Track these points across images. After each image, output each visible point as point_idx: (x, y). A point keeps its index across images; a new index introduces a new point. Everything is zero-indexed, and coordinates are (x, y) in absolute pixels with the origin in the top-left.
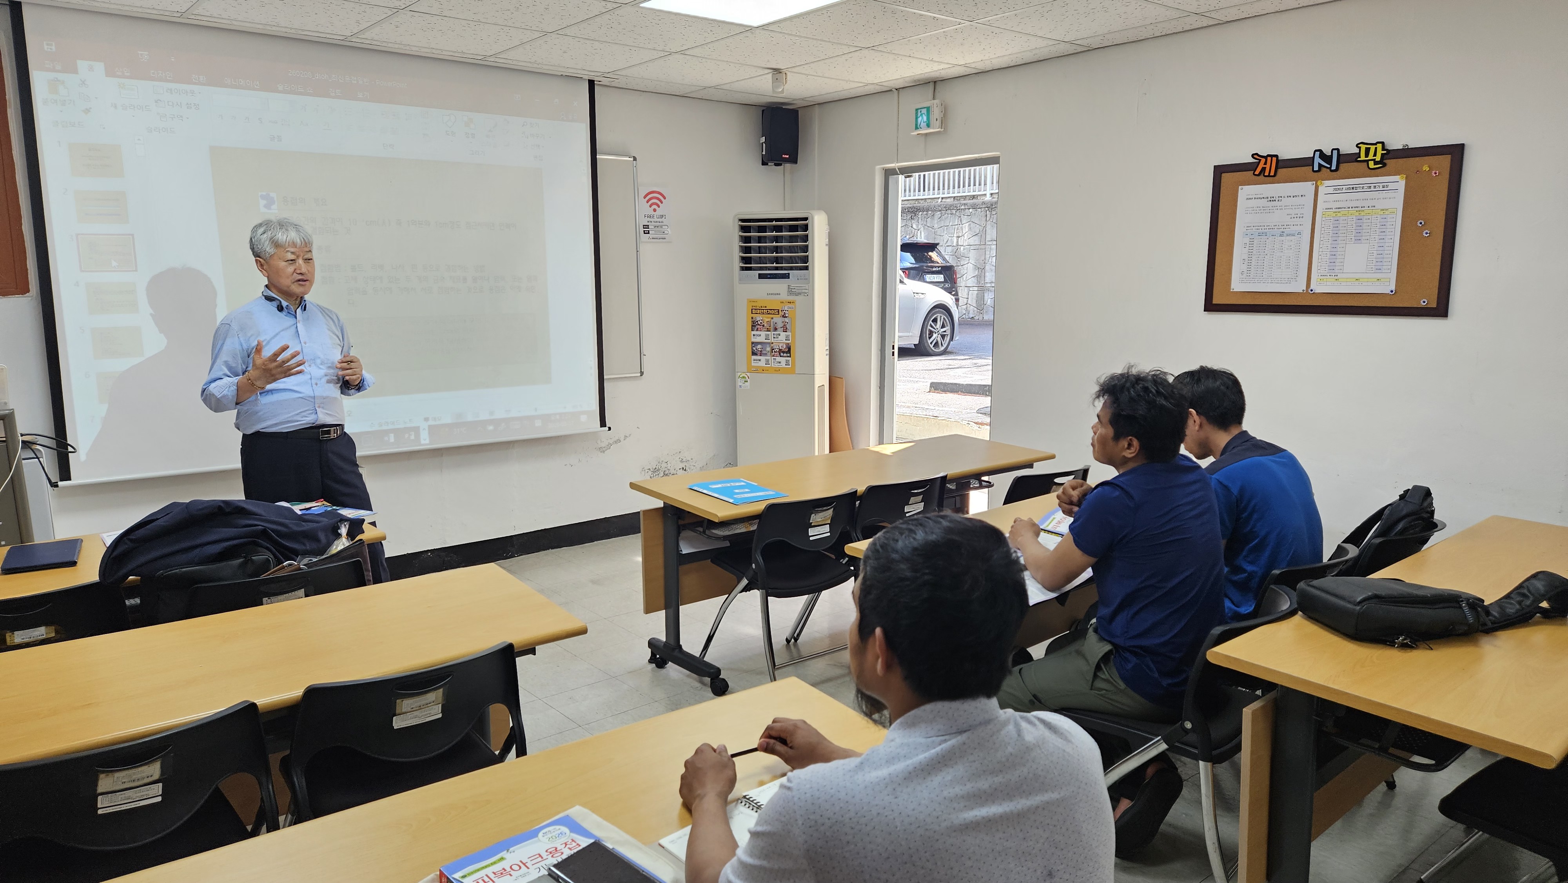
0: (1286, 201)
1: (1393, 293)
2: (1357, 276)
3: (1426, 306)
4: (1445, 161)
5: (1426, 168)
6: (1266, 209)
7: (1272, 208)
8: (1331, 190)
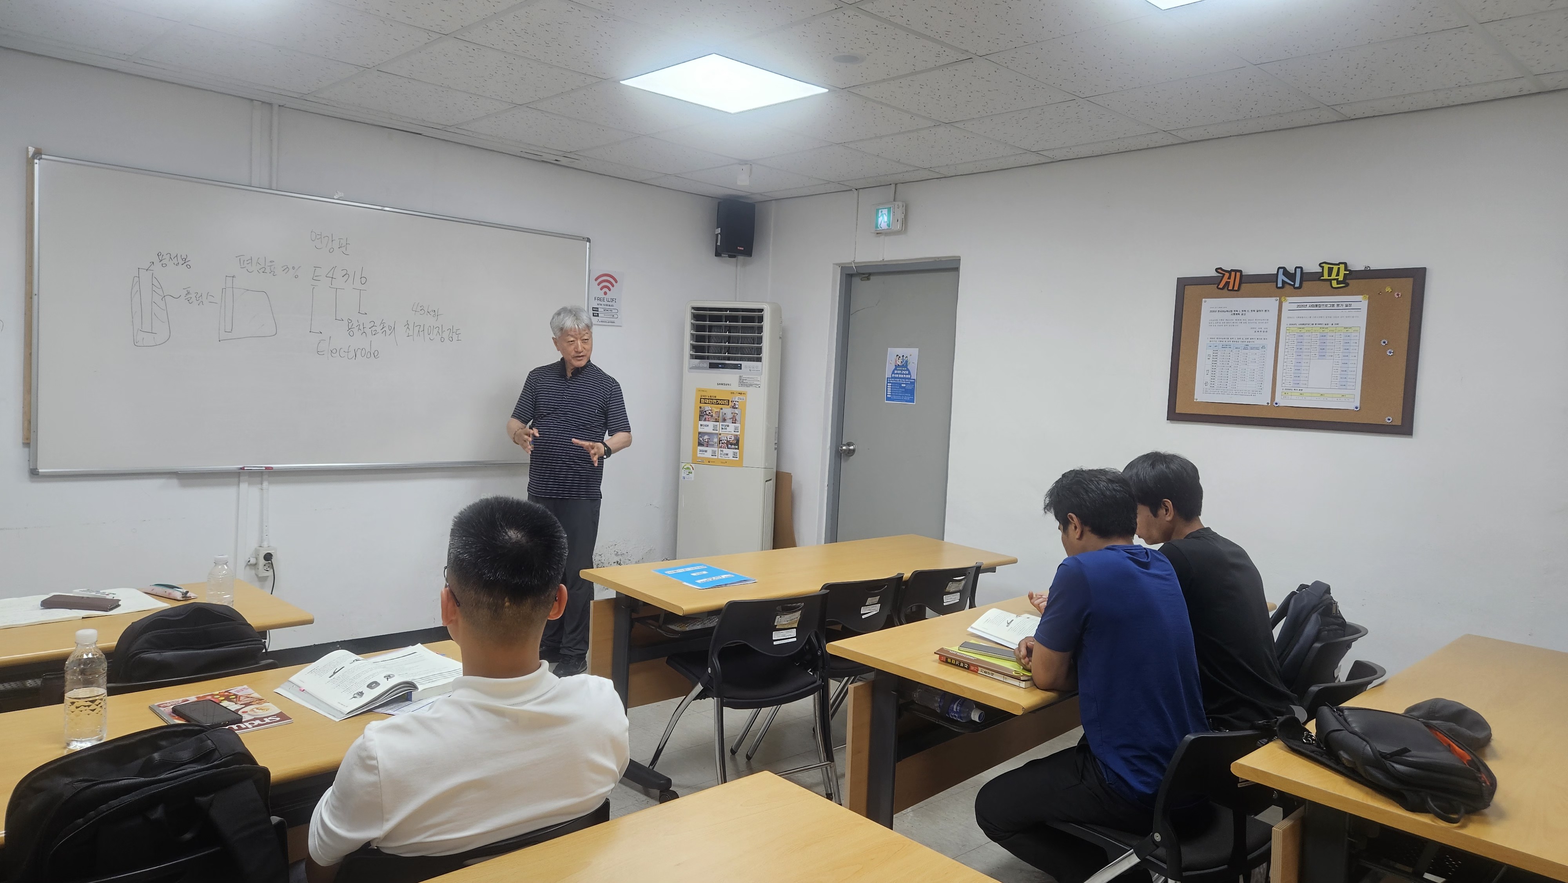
0: (1249, 315)
1: (1358, 409)
2: (1322, 391)
3: (1390, 424)
4: (1408, 283)
5: (1388, 289)
6: (1230, 321)
7: (1236, 321)
8: (1294, 306)
